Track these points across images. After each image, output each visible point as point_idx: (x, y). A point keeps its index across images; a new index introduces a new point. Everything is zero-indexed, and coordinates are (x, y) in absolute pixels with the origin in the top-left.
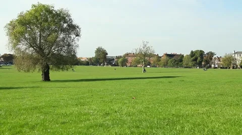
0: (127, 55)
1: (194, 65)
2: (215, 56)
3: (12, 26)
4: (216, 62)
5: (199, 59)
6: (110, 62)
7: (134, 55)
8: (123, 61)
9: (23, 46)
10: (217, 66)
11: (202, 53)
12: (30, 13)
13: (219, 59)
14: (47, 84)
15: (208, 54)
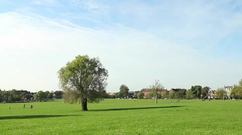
0: (144, 90)
1: (195, 97)
2: (210, 90)
3: (62, 71)
4: (212, 94)
5: (198, 92)
6: (131, 95)
7: (149, 90)
8: (141, 95)
9: (69, 85)
10: (212, 97)
11: (200, 88)
12: (75, 63)
13: (213, 92)
14: (85, 113)
15: (204, 88)
